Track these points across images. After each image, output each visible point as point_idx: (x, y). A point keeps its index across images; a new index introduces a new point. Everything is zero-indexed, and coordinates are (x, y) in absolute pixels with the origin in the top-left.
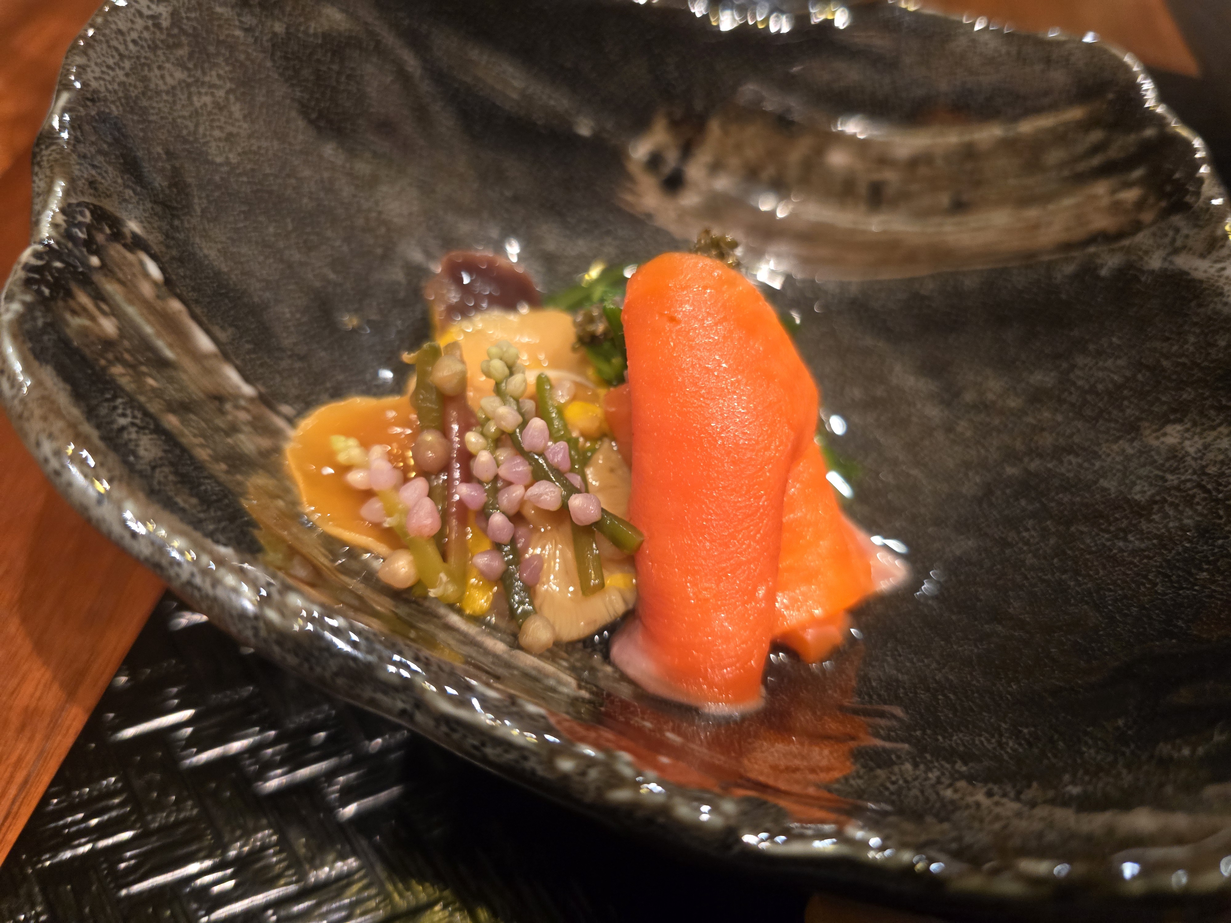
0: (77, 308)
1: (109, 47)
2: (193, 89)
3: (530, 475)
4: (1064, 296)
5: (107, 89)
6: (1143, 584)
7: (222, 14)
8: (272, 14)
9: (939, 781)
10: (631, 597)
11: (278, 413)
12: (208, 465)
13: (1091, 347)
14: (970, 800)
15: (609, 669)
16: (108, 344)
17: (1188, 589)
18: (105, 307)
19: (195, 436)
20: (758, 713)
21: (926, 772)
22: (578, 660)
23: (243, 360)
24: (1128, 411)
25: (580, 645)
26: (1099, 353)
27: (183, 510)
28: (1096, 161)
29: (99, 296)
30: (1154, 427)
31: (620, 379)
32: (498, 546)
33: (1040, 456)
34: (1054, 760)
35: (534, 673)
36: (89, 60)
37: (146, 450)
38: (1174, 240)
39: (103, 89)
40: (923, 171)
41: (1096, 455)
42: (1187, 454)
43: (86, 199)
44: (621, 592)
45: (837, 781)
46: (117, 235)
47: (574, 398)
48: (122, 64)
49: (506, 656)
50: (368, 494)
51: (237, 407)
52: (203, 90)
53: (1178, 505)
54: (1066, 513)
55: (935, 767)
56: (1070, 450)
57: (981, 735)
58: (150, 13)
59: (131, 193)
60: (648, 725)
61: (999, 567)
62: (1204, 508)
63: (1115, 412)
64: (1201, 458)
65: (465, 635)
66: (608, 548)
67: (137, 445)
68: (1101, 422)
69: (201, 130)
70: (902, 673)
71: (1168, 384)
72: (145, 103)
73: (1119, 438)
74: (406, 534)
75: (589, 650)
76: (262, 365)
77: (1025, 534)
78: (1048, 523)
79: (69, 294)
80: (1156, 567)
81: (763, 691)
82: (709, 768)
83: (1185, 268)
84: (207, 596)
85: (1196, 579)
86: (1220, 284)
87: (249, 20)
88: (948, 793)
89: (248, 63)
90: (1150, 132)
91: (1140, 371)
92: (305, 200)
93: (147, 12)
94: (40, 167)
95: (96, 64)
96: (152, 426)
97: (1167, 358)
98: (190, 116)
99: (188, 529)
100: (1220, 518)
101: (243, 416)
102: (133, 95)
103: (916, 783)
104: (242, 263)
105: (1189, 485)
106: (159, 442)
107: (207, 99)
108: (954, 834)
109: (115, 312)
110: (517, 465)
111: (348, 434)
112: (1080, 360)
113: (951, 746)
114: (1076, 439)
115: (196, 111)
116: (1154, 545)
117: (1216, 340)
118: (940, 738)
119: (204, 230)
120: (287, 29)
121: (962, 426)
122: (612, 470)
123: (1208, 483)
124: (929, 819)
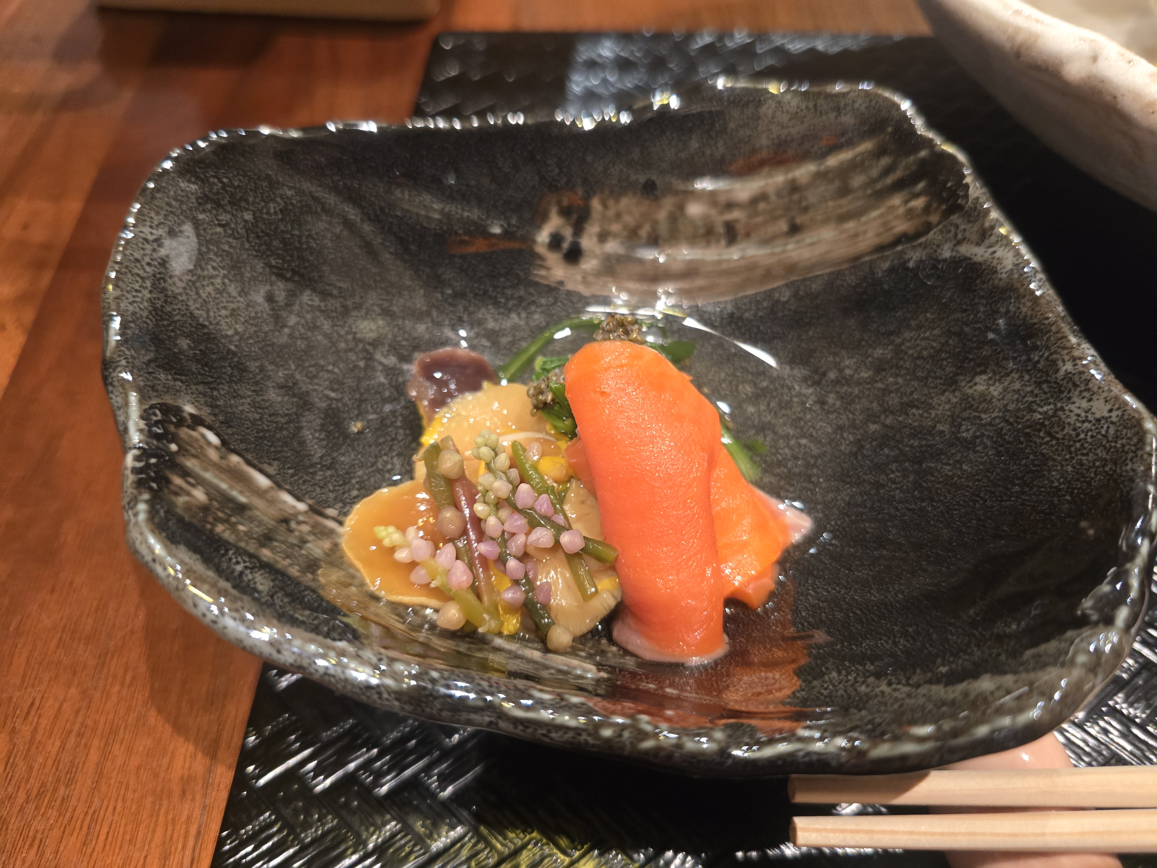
0: (176, 489)
1: (132, 275)
2: (198, 284)
3: (527, 525)
4: (886, 287)
5: (141, 309)
6: (978, 501)
7: (204, 219)
8: (240, 207)
9: (856, 682)
10: (618, 595)
11: (326, 517)
12: (301, 579)
13: (913, 323)
14: (877, 690)
15: (614, 649)
16: (205, 509)
17: (1007, 501)
18: (191, 480)
19: (284, 559)
20: (726, 656)
21: (846, 676)
22: (591, 648)
23: (290, 483)
24: (947, 369)
25: (589, 636)
26: (919, 327)
27: (303, 622)
28: (889, 180)
29: (185, 473)
30: (968, 379)
31: (572, 434)
32: (516, 582)
33: (893, 413)
34: (930, 649)
35: (565, 668)
36: (122, 291)
37: (262, 584)
38: (956, 235)
39: (138, 310)
40: (762, 206)
41: (931, 407)
42: (993, 397)
43: (154, 402)
44: (609, 591)
45: (789, 697)
46: (181, 422)
47: (542, 455)
48: (144, 285)
49: (542, 660)
50: (413, 565)
51: (299, 523)
52: (205, 283)
53: (993, 437)
54: (917, 454)
55: (852, 671)
56: (912, 405)
57: (881, 639)
58: (154, 237)
59: (180, 383)
60: (652, 686)
61: (878, 504)
62: (1010, 436)
63: (939, 371)
64: (1003, 399)
65: (510, 652)
66: (594, 564)
67: (255, 583)
68: (930, 380)
69: (212, 314)
70: (822, 602)
71: (972, 345)
72: (168, 309)
73: (945, 391)
74: (450, 590)
75: (597, 637)
76: (304, 482)
77: (892, 476)
78: (907, 464)
79: (168, 481)
80: (984, 487)
81: (726, 638)
82: (702, 709)
83: (968, 255)
84: (340, 679)
85: (1012, 492)
86: (994, 264)
87: (224, 217)
88: (863, 689)
89: (231, 250)
90: (923, 154)
91: (950, 338)
92: (299, 342)
93: (151, 238)
94: (114, 386)
95: (128, 292)
96: (258, 565)
97: (968, 325)
98: (202, 306)
99: (312, 636)
100: (1022, 443)
101: (305, 528)
102: (158, 305)
103: (841, 686)
104: (266, 408)
105: (997, 421)
106: (267, 575)
107: (210, 289)
108: (870, 717)
109: (200, 482)
110: (516, 520)
111: (386, 525)
112: (907, 335)
113: (861, 651)
114: (916, 396)
115: (205, 301)
116: (981, 470)
117: (998, 308)
118: (854, 647)
119: (235, 391)
120: (254, 215)
121: (831, 399)
122: (583, 502)
123: (1010, 417)
124: (853, 711)
